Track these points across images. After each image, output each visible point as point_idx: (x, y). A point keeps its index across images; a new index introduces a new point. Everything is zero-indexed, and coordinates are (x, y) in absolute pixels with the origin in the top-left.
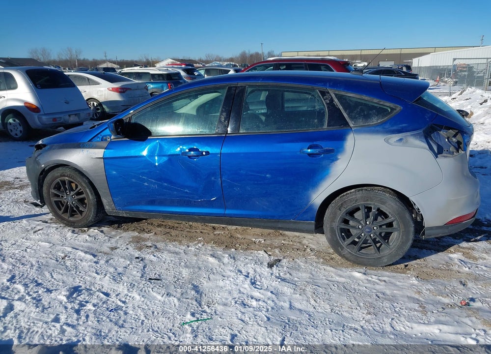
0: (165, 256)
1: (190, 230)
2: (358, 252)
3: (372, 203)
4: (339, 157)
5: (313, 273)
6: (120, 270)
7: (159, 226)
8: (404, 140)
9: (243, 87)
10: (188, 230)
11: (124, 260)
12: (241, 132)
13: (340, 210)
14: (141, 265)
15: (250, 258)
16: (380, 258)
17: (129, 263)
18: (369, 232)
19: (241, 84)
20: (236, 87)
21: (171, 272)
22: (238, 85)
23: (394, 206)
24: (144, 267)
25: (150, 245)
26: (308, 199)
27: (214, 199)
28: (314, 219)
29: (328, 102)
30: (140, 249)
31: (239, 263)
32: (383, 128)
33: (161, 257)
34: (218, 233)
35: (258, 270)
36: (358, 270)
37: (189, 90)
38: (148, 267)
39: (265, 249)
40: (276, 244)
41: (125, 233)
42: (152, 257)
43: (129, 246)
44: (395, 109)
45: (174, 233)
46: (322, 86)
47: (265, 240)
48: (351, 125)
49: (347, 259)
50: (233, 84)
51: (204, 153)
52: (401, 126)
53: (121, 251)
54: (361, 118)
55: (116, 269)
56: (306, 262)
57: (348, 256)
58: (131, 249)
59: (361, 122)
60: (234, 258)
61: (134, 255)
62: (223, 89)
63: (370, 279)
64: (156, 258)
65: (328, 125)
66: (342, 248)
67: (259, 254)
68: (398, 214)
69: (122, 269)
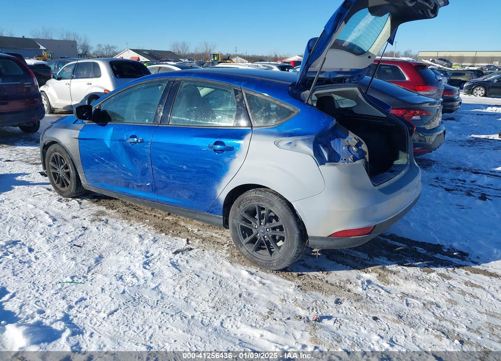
2: (254, 252)
4: (237, 156)
8: (293, 144)
9: (179, 82)
12: (170, 123)
16: (271, 261)
18: (263, 233)
19: (178, 79)
20: (174, 81)
22: (176, 80)
26: (215, 193)
27: (148, 184)
28: (222, 214)
29: (238, 101)
41: (96, 207)
46: (238, 84)
48: (254, 125)
50: (172, 79)
51: (139, 141)
52: (295, 129)
54: (263, 119)
57: (246, 254)
59: (262, 124)
62: (164, 83)
66: (242, 246)
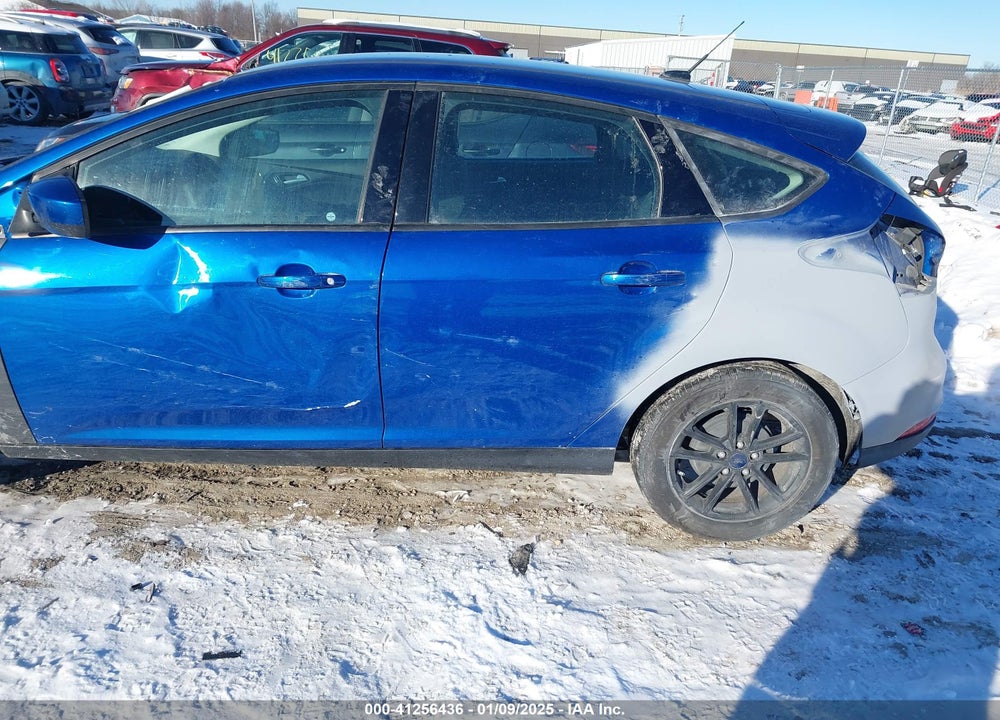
0: (221, 570)
1: (257, 480)
2: (709, 512)
3: (756, 399)
4: (694, 294)
5: (623, 573)
6: (99, 638)
7: (161, 473)
8: (837, 254)
9: (434, 96)
10: (250, 479)
11: (95, 601)
12: (434, 222)
13: (683, 420)
14: (159, 610)
15: (457, 549)
16: (759, 521)
17: (116, 607)
18: (740, 465)
19: (424, 85)
20: (412, 94)
21: (259, 621)
22: (418, 90)
23: (806, 404)
24: (172, 616)
25: (159, 537)
26: (609, 395)
27: (354, 403)
29: (663, 151)
30: (135, 555)
31: (435, 569)
32: (790, 223)
33: (207, 575)
34: (340, 481)
35: (493, 583)
36: (714, 552)
37: (266, 95)
38: (181, 615)
39: (482, 519)
40: (500, 501)
41: (64, 504)
42: (181, 579)
43: (94, 549)
44: (814, 178)
45: (216, 492)
46: (646, 107)
47: (469, 492)
48: (719, 214)
49: (686, 529)
50: (403, 84)
51: (331, 281)
52: (827, 218)
53: (77, 568)
54: (741, 197)
55: (84, 638)
56: (592, 544)
57: (690, 522)
58: (104, 557)
59: (740, 208)
60: (415, 555)
61: (121, 580)
62: (372, 96)
63: (749, 573)
64: (195, 580)
65: (664, 212)
66: (678, 506)
67: (472, 535)
68: (811, 423)
69: (105, 636)
